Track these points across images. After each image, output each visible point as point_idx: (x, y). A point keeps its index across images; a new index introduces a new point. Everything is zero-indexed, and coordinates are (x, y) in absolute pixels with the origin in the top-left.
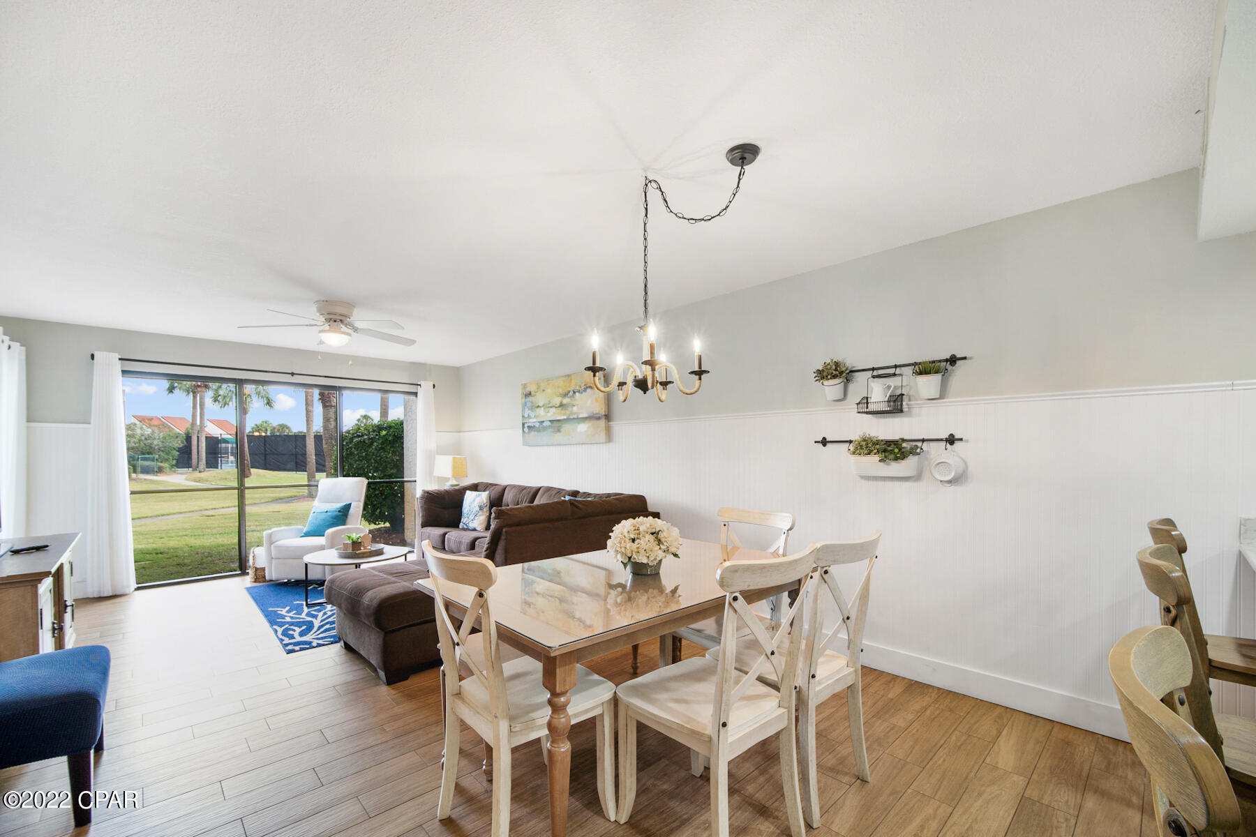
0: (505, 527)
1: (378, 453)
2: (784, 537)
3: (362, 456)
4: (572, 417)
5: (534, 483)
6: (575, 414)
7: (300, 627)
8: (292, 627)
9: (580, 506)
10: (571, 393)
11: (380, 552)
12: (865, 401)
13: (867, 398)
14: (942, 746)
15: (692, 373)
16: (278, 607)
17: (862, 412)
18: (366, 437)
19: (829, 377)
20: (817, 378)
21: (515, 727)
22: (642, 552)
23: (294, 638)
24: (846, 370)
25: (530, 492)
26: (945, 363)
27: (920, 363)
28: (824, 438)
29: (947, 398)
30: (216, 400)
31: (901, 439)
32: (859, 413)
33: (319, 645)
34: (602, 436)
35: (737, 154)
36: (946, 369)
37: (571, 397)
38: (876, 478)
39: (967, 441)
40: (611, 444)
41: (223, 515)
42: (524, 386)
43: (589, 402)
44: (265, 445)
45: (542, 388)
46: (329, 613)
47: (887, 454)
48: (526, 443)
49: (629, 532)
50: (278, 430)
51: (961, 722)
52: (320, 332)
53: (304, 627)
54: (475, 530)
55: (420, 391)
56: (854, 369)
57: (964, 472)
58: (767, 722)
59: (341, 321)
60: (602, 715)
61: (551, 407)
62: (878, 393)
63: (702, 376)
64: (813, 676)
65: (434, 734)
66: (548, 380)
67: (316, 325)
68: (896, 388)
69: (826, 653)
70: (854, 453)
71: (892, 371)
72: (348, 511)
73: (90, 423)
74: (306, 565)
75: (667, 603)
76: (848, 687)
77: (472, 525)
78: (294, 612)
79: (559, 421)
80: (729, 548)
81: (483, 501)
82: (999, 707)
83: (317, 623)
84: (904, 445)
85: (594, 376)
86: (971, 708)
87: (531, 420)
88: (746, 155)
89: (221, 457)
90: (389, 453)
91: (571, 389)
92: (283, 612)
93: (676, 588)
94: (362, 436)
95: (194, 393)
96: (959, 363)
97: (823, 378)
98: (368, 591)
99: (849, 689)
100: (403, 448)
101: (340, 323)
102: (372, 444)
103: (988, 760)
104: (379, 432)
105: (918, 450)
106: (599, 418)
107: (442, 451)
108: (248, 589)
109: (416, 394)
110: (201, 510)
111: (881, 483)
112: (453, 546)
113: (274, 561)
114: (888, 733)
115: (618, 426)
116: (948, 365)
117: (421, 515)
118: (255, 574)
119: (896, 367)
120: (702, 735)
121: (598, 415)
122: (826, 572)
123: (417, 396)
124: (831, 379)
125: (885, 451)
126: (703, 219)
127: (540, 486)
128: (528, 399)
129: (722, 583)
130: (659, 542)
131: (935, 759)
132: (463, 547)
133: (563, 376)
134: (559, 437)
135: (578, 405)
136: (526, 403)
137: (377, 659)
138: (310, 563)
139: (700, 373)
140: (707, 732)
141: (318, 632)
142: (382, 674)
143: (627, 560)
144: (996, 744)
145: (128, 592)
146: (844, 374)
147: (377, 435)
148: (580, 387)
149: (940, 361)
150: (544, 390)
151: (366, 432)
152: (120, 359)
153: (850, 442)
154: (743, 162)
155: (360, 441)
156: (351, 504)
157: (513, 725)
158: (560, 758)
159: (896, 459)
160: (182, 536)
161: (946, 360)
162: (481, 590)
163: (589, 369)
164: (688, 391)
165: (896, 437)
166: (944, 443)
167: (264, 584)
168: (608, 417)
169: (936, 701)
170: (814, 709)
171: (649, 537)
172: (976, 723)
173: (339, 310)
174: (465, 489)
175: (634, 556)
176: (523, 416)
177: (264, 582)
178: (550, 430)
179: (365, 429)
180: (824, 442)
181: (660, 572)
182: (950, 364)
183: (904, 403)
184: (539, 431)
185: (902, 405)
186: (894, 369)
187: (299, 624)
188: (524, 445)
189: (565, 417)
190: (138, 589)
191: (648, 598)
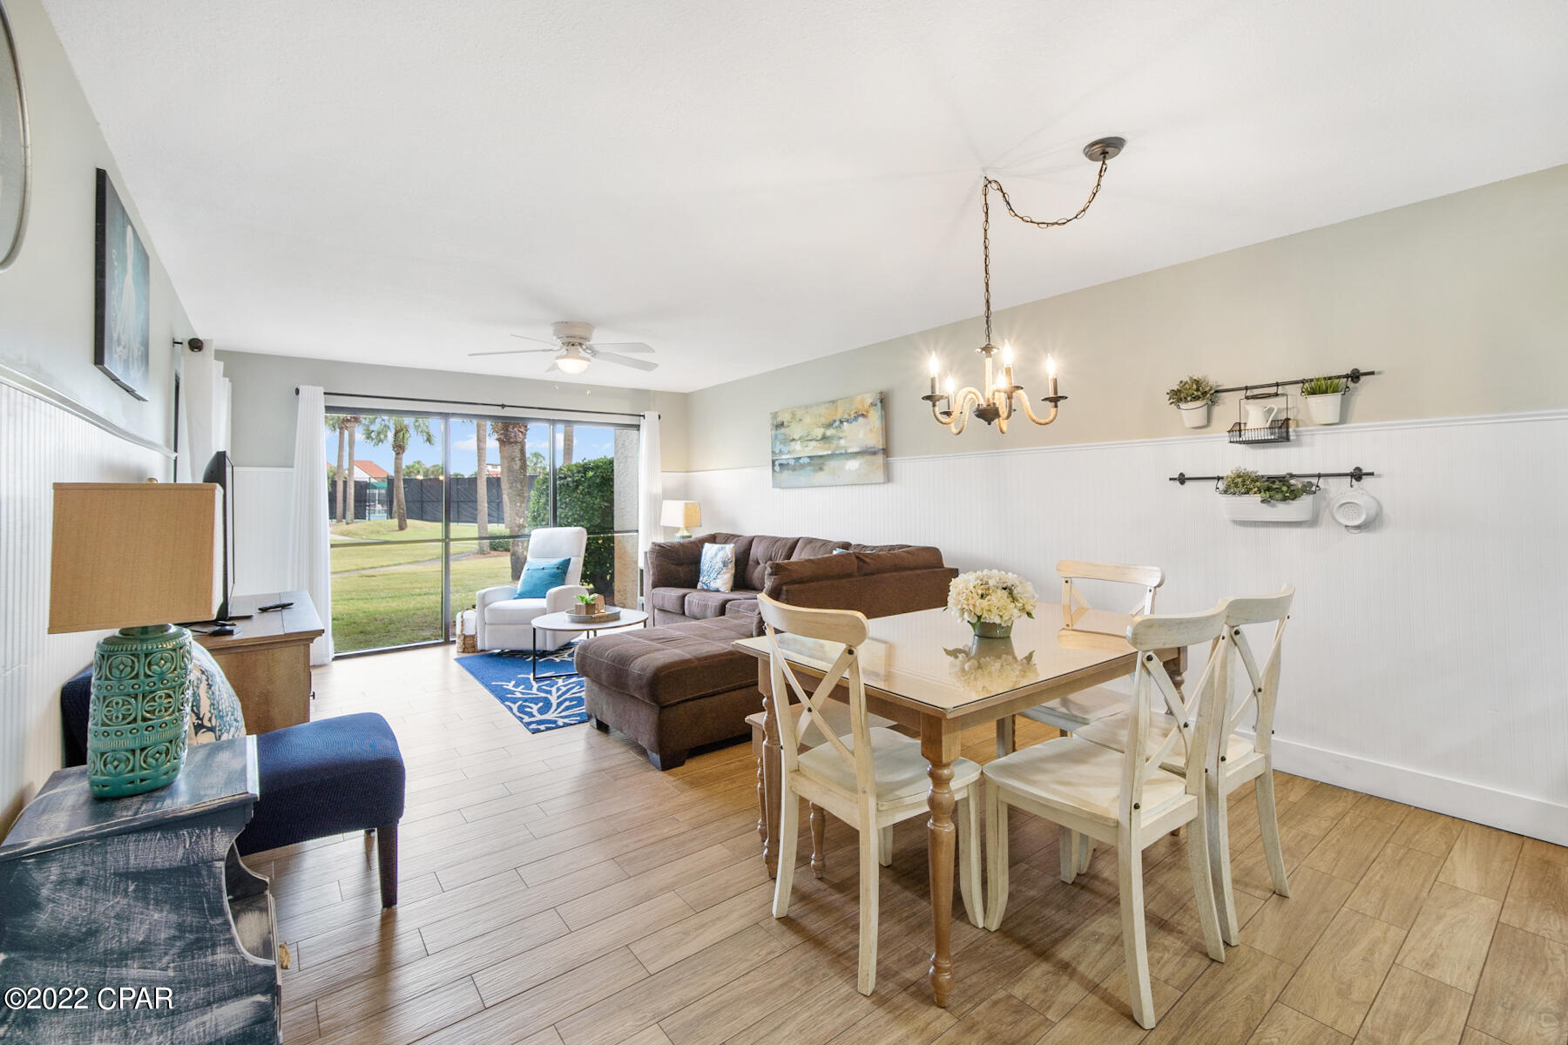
0: (785, 584)
1: (584, 498)
2: (1149, 596)
3: (565, 503)
4: (837, 452)
5: (790, 533)
6: (842, 448)
7: (536, 704)
8: (527, 704)
9: (867, 560)
10: (838, 423)
11: (616, 617)
12: (1238, 428)
13: (1240, 424)
14: (1375, 859)
15: (1046, 399)
16: (501, 681)
17: (1237, 442)
18: (570, 479)
19: (1189, 399)
20: (1171, 401)
21: (882, 805)
22: (995, 610)
23: (534, 716)
24: (1210, 390)
25: (786, 545)
26: (1345, 379)
27: (1312, 380)
28: (1181, 474)
29: (1350, 423)
30: (369, 437)
31: (1288, 474)
32: (1231, 442)
33: (566, 725)
34: (880, 476)
35: (1098, 149)
36: (1347, 387)
37: (836, 427)
38: (1255, 524)
39: (1379, 476)
40: (890, 485)
41: (384, 575)
42: (775, 415)
43: (861, 435)
44: (421, 490)
45: (798, 417)
46: (564, 689)
47: (1272, 493)
48: (776, 485)
49: (974, 587)
50: (433, 472)
51: (1394, 833)
52: (557, 358)
53: (541, 704)
54: (718, 591)
55: (643, 423)
56: (1218, 389)
57: (1377, 515)
58: (1176, 810)
59: (580, 344)
60: (966, 800)
61: (811, 440)
62: (1256, 418)
63: (1059, 403)
64: (1223, 759)
65: (735, 827)
66: (806, 407)
67: (551, 350)
68: (1279, 411)
69: (1237, 729)
70: (1226, 492)
71: (1273, 390)
72: (568, 567)
73: (292, 467)
74: (534, 629)
75: (1024, 672)
76: (1256, 779)
77: (713, 585)
78: (522, 687)
79: (821, 456)
80: (1073, 609)
81: (727, 556)
82: (1443, 817)
83: (554, 700)
84: (1293, 482)
85: (934, 405)
86: (1404, 816)
87: (784, 457)
88: (1108, 149)
89: (369, 506)
90: (596, 498)
91: (838, 417)
92: (510, 686)
93: (1031, 655)
94: (565, 478)
95: (341, 428)
96: (1363, 379)
97: (1180, 400)
98: (636, 658)
99: (1258, 780)
100: (613, 492)
101: (579, 347)
102: (577, 487)
103: (1441, 878)
104: (585, 474)
105: (1314, 489)
106: (874, 453)
107: (669, 495)
108: (458, 660)
109: (638, 427)
110: (358, 570)
111: (1262, 531)
112: (696, 610)
113: (487, 627)
114: (1300, 841)
115: (900, 464)
116: (1351, 384)
117: (651, 573)
118: (464, 644)
119: (1277, 385)
120: (1107, 819)
121: (873, 450)
122: (1237, 633)
123: (639, 430)
124: (1191, 401)
125: (1268, 489)
126: (1056, 223)
127: (798, 536)
128: (778, 432)
129: (1135, 640)
130: (1014, 600)
131: (1370, 874)
132: (709, 612)
133: (825, 403)
134: (820, 477)
135: (845, 437)
136: (776, 435)
137: (649, 739)
138: (540, 628)
139: (1055, 400)
140: (1112, 816)
141: (560, 710)
142: (656, 757)
143: (976, 619)
144: (1448, 860)
145: (326, 662)
146: (1208, 395)
147: (582, 477)
148: (850, 415)
149: (1339, 377)
150: (800, 420)
151: (569, 473)
152: (325, 393)
153: (1219, 478)
154: (1105, 157)
155: (563, 484)
156: (570, 559)
157: (880, 803)
158: (946, 840)
159: (1285, 499)
160: (348, 600)
161: (1347, 376)
162: (850, 646)
163: (928, 398)
164: (1043, 421)
165: (1282, 472)
166: (1349, 479)
167: (473, 654)
168: (886, 451)
169: (1354, 806)
170: (1225, 798)
171: (1001, 593)
172: (1415, 834)
173: (578, 332)
174: (702, 541)
175: (985, 615)
176: (773, 452)
177: (473, 652)
178: (809, 468)
179: (569, 470)
180: (1182, 479)
181: (1011, 635)
182: (1352, 380)
183: (1291, 430)
184: (794, 469)
185: (1287, 432)
186: (1276, 388)
187: (535, 701)
188: (774, 487)
189: (829, 452)
190: (337, 658)
191: (1002, 666)
